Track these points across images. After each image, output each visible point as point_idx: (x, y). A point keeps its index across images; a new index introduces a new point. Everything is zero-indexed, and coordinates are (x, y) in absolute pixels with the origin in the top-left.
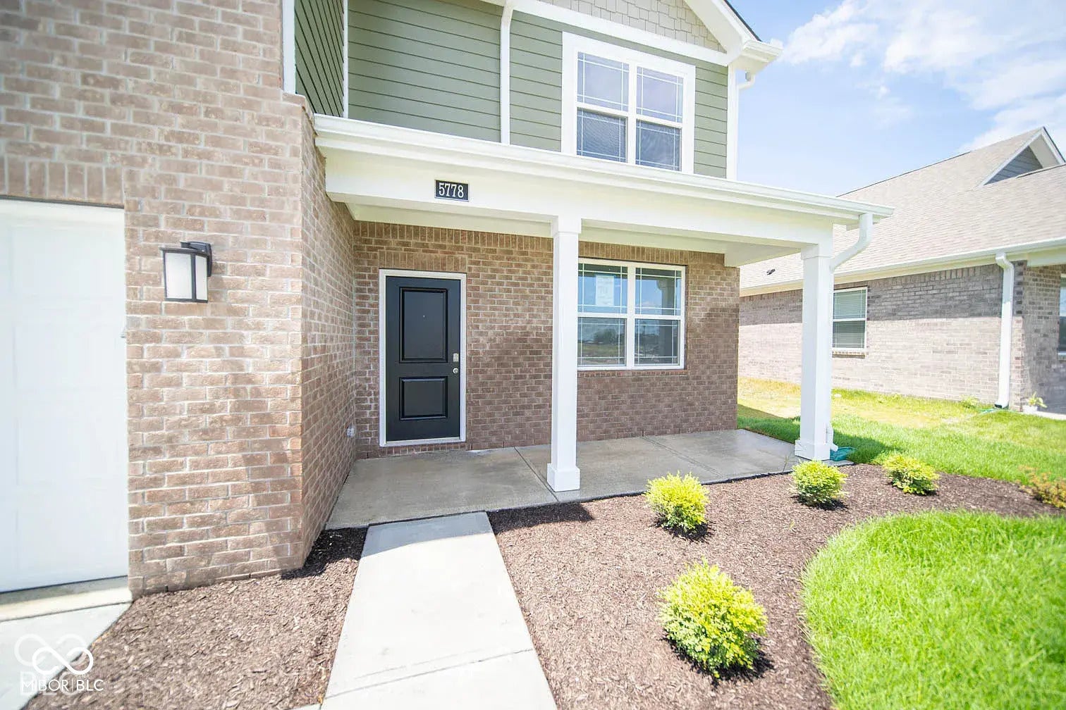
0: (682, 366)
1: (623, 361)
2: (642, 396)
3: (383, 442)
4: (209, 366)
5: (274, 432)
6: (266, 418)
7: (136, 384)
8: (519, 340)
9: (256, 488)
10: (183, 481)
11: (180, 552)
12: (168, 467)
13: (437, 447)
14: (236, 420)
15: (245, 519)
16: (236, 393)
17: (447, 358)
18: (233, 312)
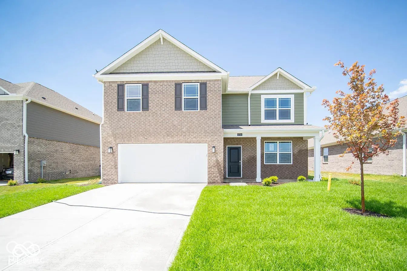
0: (292, 164)
1: (276, 163)
2: (281, 170)
3: (227, 177)
4: (215, 159)
5: (221, 167)
6: (220, 165)
7: (208, 161)
8: (253, 158)
9: (219, 173)
10: (212, 171)
11: (212, 179)
12: (211, 170)
13: (237, 178)
14: (217, 165)
15: (218, 176)
16: (217, 162)
17: (238, 161)
18: (217, 153)
